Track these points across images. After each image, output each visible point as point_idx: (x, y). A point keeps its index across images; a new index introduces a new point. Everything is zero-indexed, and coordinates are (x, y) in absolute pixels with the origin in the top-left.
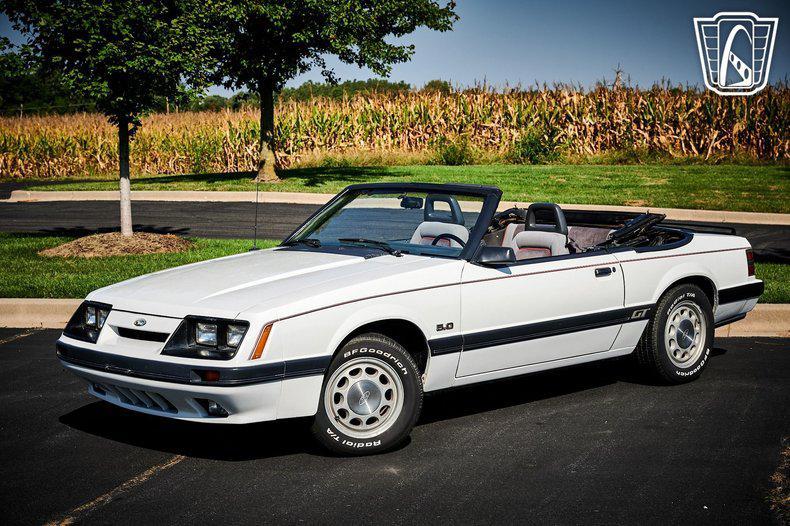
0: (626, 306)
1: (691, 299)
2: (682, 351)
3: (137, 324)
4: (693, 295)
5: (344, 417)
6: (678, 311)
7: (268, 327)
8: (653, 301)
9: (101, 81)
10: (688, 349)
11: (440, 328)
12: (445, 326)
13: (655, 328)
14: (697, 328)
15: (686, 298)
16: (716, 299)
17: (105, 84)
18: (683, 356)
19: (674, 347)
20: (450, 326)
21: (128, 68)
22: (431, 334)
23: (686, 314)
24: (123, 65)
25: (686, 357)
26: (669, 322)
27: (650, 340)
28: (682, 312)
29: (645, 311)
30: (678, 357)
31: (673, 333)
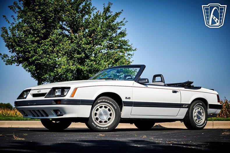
0: (182, 103)
1: (200, 105)
2: (198, 120)
3: (38, 92)
4: (201, 104)
5: (97, 120)
6: (197, 108)
7: (76, 89)
8: (190, 103)
9: (33, 66)
10: (200, 120)
11: (126, 98)
12: (128, 98)
13: (190, 111)
14: (203, 114)
15: (199, 104)
16: (208, 107)
17: (34, 67)
18: (198, 122)
19: (196, 118)
20: (129, 98)
21: (41, 61)
22: (124, 99)
23: (199, 109)
24: (40, 61)
25: (199, 122)
26: (194, 111)
27: (189, 115)
28: (198, 109)
29: (187, 105)
30: (197, 121)
31: (195, 114)
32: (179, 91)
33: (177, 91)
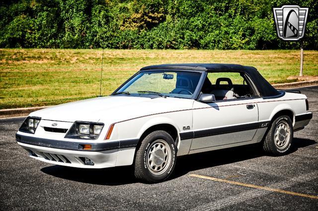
32: (255, 104)
33: (253, 104)
